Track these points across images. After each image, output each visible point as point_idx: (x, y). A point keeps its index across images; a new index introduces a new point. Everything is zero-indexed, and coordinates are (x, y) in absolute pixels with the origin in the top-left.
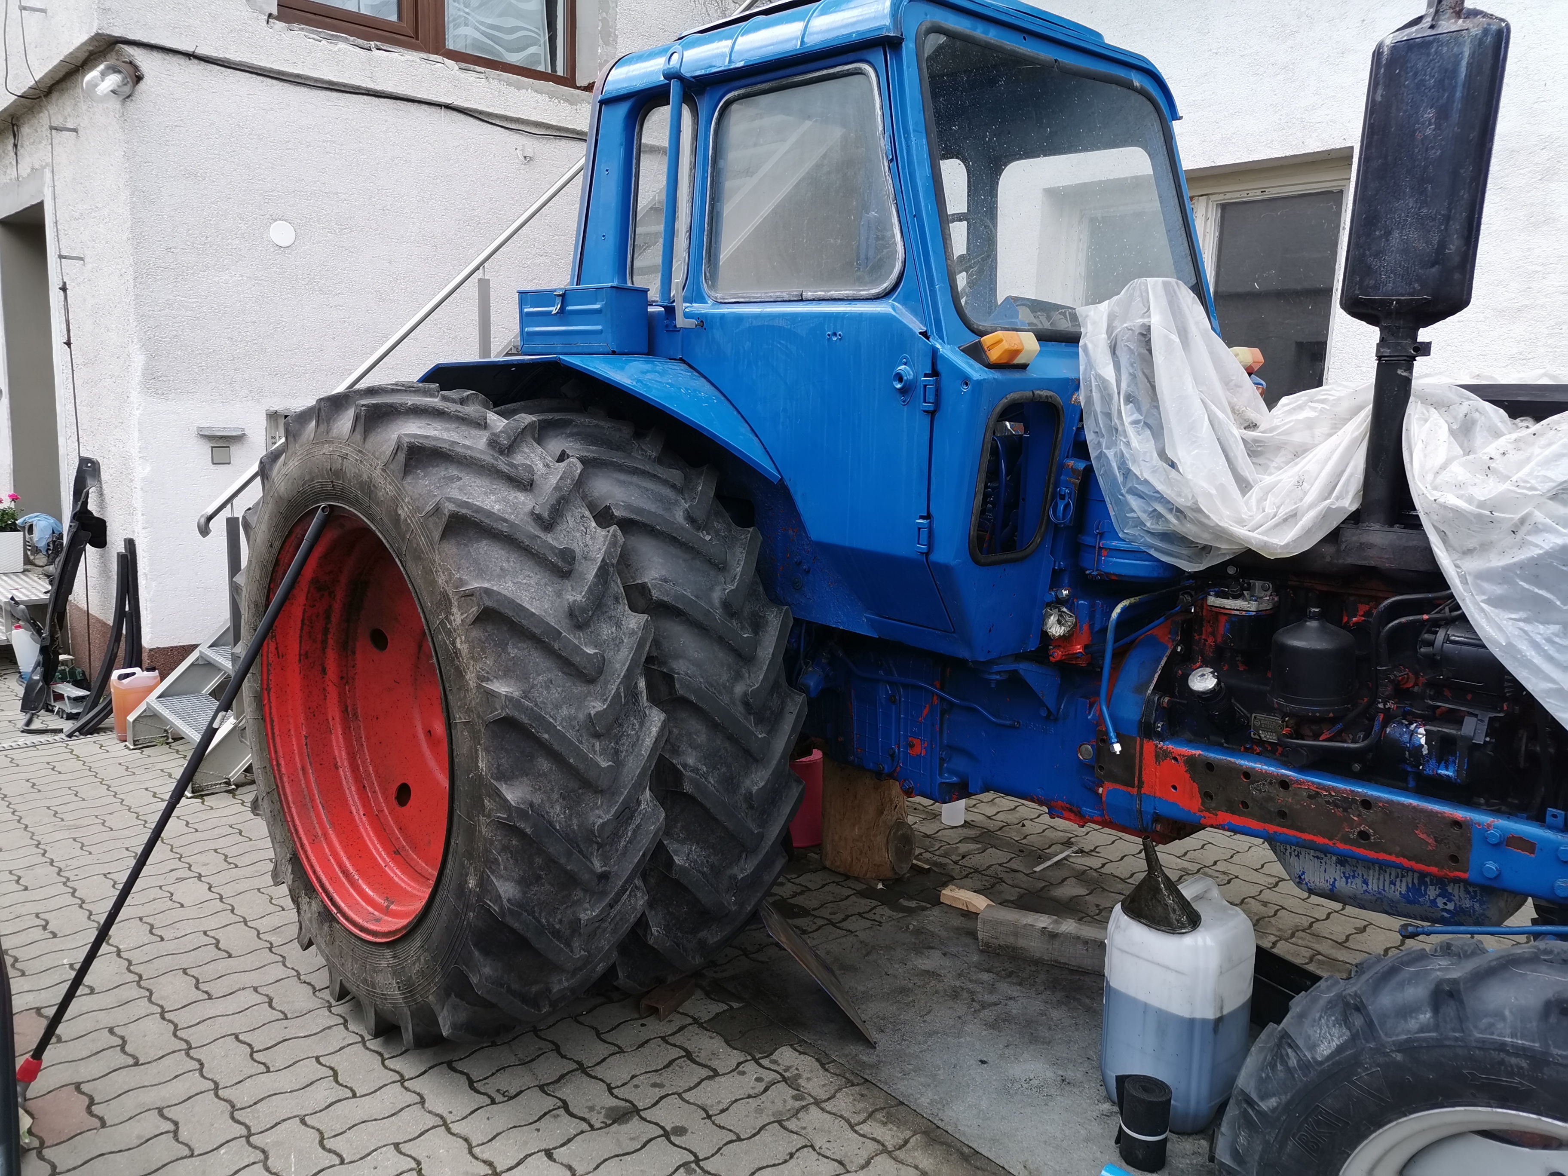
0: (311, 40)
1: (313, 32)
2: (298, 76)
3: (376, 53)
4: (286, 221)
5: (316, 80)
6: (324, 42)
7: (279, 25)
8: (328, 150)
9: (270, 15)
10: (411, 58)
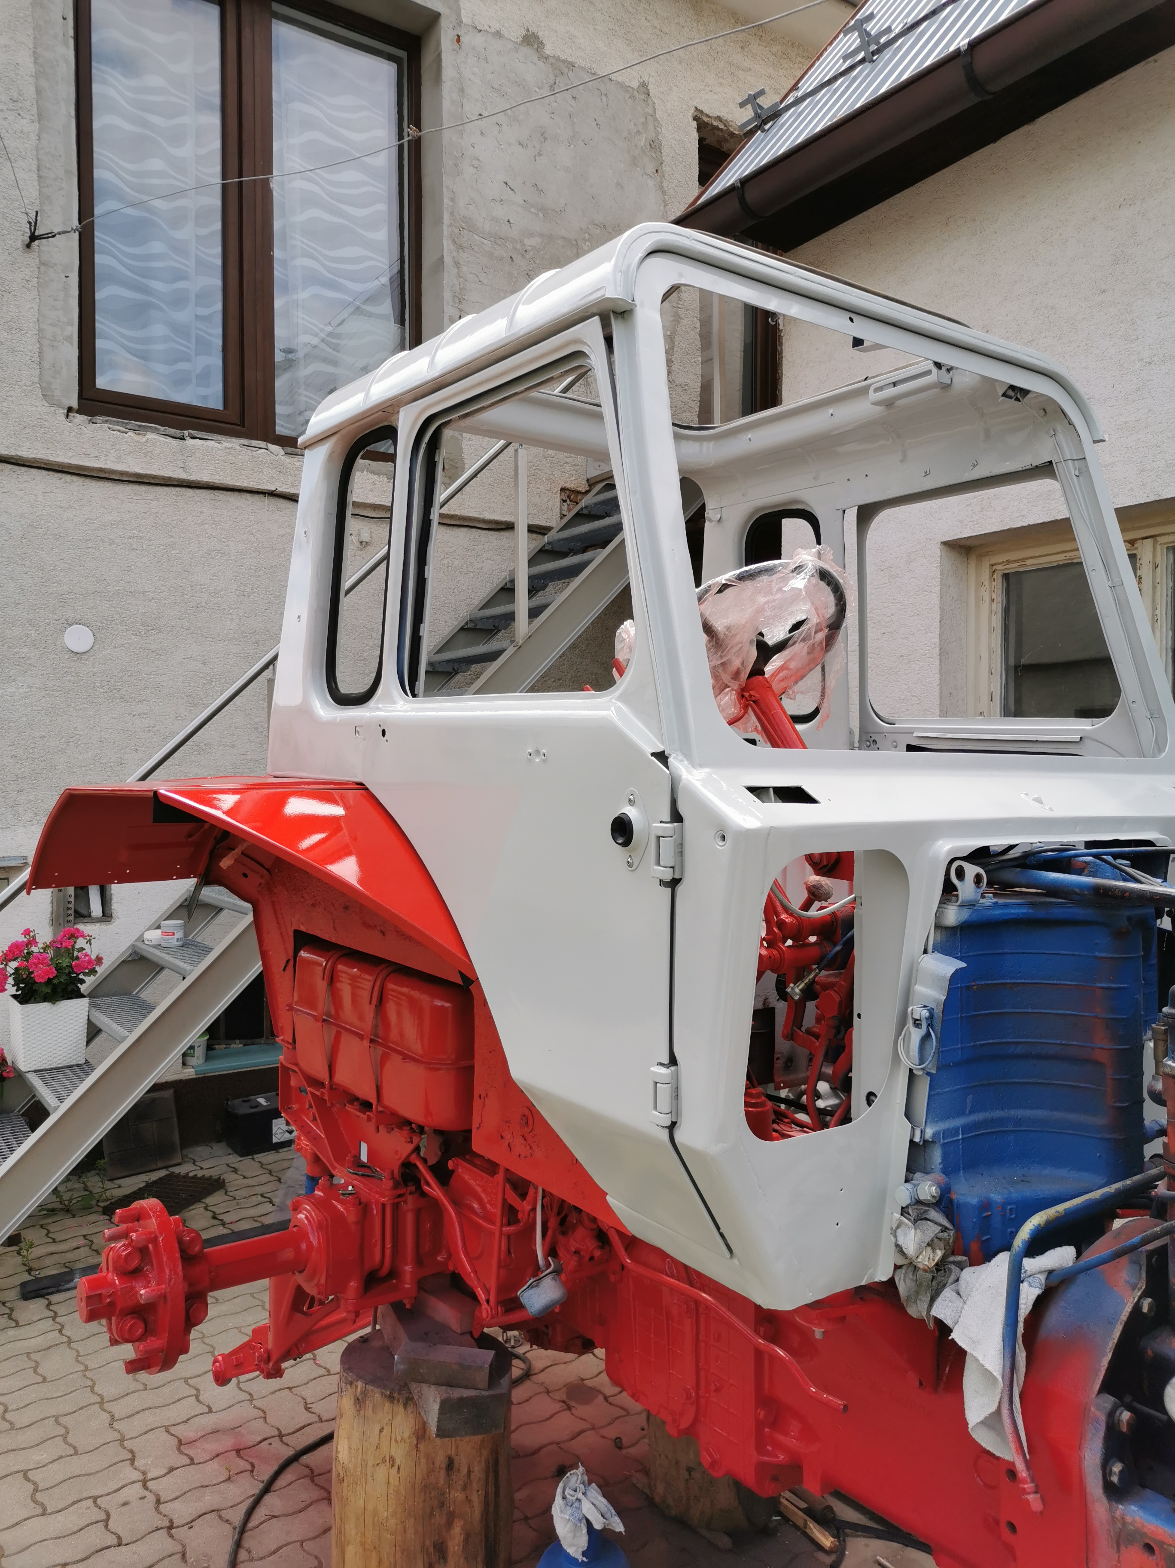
0: (114, 432)
1: (118, 424)
2: (101, 470)
3: (190, 442)
4: (83, 624)
5: (122, 473)
6: (130, 433)
7: (80, 419)
8: (134, 546)
9: (70, 409)
10: (229, 445)
